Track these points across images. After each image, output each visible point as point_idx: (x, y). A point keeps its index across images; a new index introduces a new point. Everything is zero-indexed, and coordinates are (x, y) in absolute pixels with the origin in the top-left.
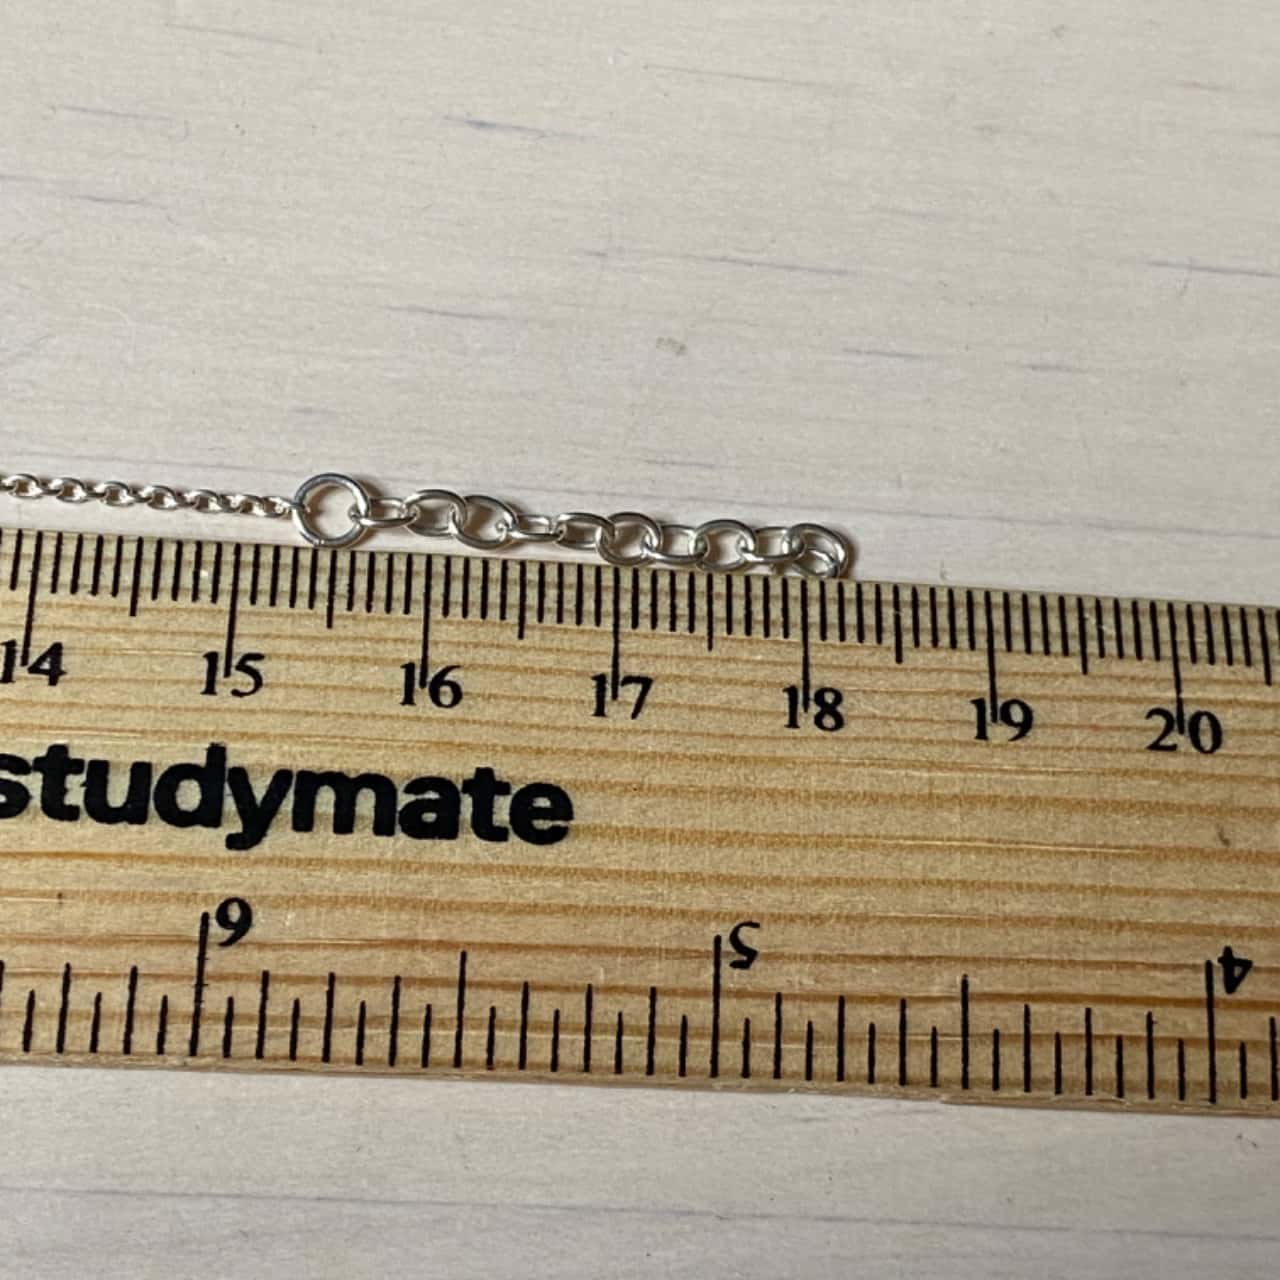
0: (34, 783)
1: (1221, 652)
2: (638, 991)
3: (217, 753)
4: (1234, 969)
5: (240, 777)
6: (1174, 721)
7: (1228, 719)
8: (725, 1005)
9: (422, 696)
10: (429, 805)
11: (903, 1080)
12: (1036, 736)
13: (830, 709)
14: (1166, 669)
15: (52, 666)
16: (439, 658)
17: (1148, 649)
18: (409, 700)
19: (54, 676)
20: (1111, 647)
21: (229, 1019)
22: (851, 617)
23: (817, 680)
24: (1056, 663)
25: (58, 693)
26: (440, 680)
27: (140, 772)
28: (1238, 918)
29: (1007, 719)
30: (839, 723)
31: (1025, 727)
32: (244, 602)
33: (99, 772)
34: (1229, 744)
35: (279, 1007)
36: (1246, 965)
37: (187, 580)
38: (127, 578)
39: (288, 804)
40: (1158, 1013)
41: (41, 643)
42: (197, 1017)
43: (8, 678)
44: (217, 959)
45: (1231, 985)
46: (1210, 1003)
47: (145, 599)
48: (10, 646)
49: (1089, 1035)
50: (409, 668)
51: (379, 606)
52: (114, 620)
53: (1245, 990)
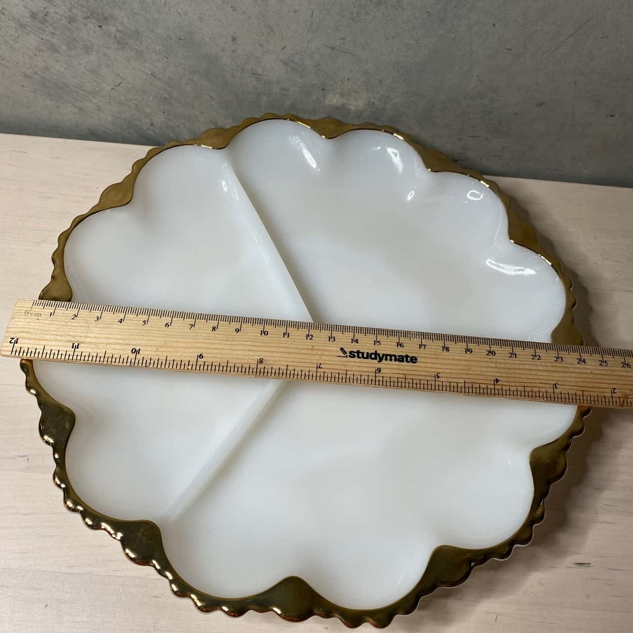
0: (356, 354)
1: (495, 344)
2: (426, 380)
3: (376, 352)
4: (497, 381)
5: (379, 354)
6: (490, 352)
7: (496, 352)
8: (436, 382)
9: (399, 346)
10: (400, 358)
11: (457, 392)
12: (473, 353)
13: (448, 349)
14: (489, 346)
15: (357, 341)
16: (401, 342)
17: (486, 343)
18: (397, 346)
19: (357, 343)
20: (482, 343)
21: (379, 381)
22: (450, 338)
23: (446, 346)
24: (475, 345)
25: (358, 344)
26: (401, 344)
27: (368, 353)
28: (498, 375)
29: (469, 351)
30: (449, 351)
31: (471, 352)
32: (378, 335)
33: (363, 353)
34: (496, 354)
35: (385, 380)
36: (499, 380)
37: (371, 332)
38: (364, 332)
39: (384, 357)
40: (488, 385)
41: (356, 339)
42: (375, 381)
43: (352, 343)
44: (377, 375)
45: (497, 382)
46: (494, 384)
47: (367, 334)
48: (352, 339)
49: (480, 388)
50: (397, 343)
51: (393, 336)
52: (363, 336)
53: (499, 383)
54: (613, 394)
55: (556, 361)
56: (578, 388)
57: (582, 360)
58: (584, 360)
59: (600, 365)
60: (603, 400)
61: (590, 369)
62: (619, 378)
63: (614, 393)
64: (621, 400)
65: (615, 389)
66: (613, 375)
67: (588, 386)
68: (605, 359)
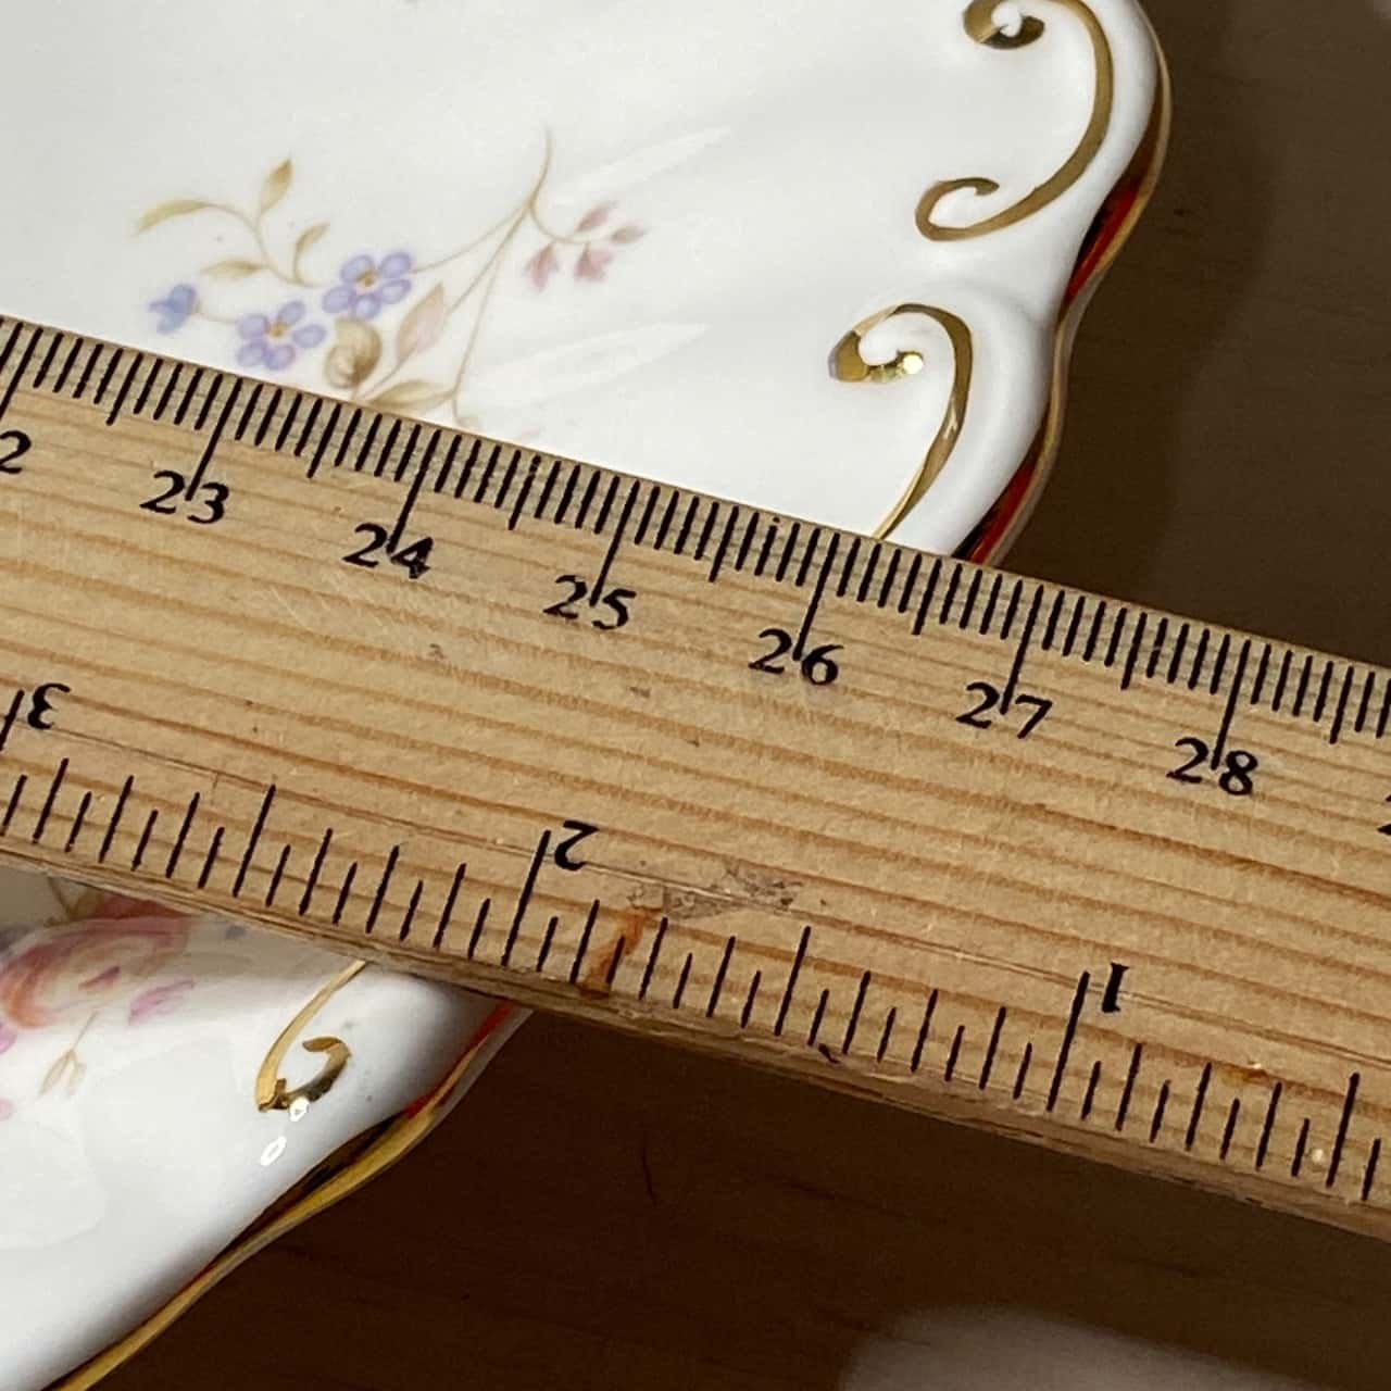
54: (549, 869)
55: (151, 505)
56: (243, 763)
57: (406, 541)
58: (424, 547)
59: (554, 611)
60: (434, 902)
61: (434, 625)
62: (675, 750)
63: (561, 859)
64: (606, 934)
65: (587, 830)
66: (626, 715)
67: (346, 757)
68: (619, 576)
